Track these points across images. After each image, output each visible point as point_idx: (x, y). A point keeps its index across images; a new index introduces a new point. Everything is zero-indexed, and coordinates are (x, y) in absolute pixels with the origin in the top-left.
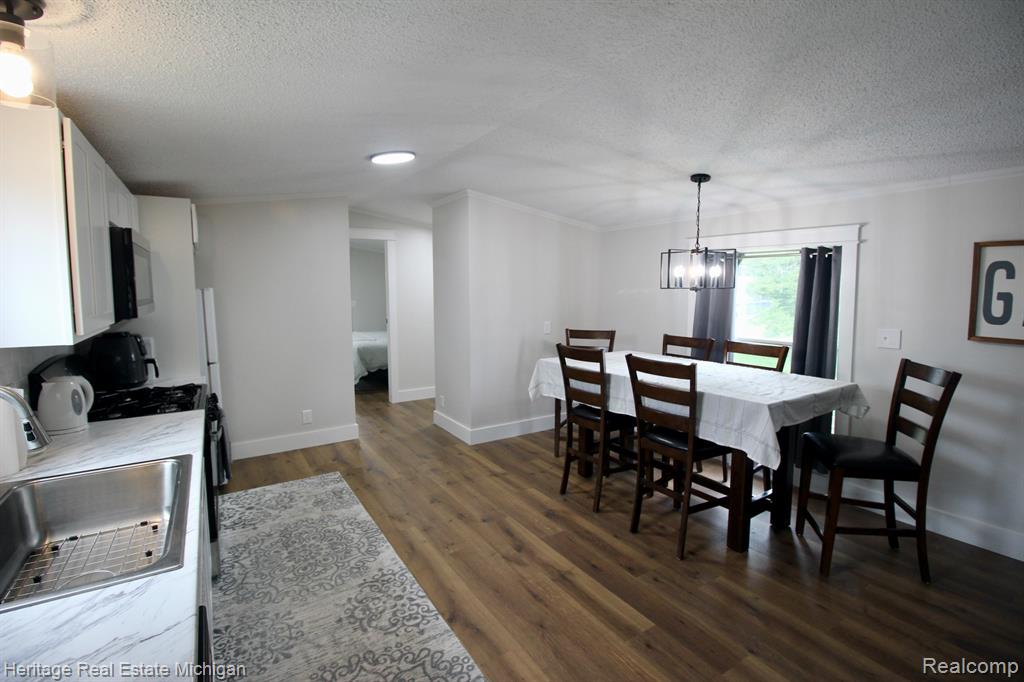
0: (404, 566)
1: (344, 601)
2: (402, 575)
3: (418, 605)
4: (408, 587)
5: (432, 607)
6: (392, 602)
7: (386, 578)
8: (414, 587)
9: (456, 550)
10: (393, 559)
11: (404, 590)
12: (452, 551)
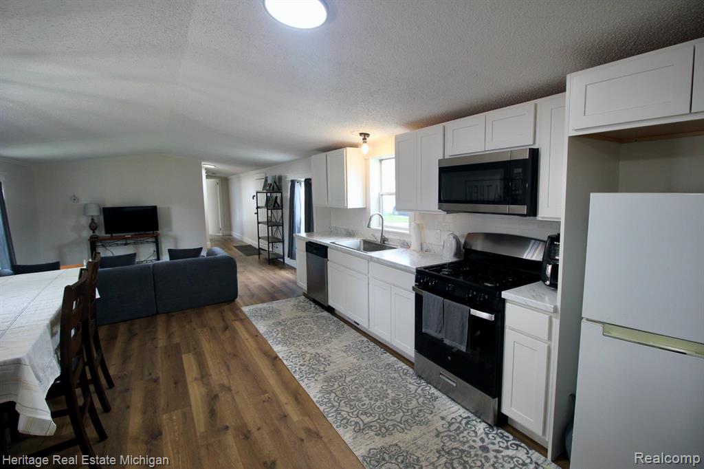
0: (301, 382)
1: (331, 364)
2: (301, 377)
3: (292, 362)
4: (298, 370)
5: (285, 362)
6: (306, 363)
7: (312, 375)
8: (294, 370)
9: (262, 396)
10: (309, 387)
11: (299, 369)
12: (267, 395)
